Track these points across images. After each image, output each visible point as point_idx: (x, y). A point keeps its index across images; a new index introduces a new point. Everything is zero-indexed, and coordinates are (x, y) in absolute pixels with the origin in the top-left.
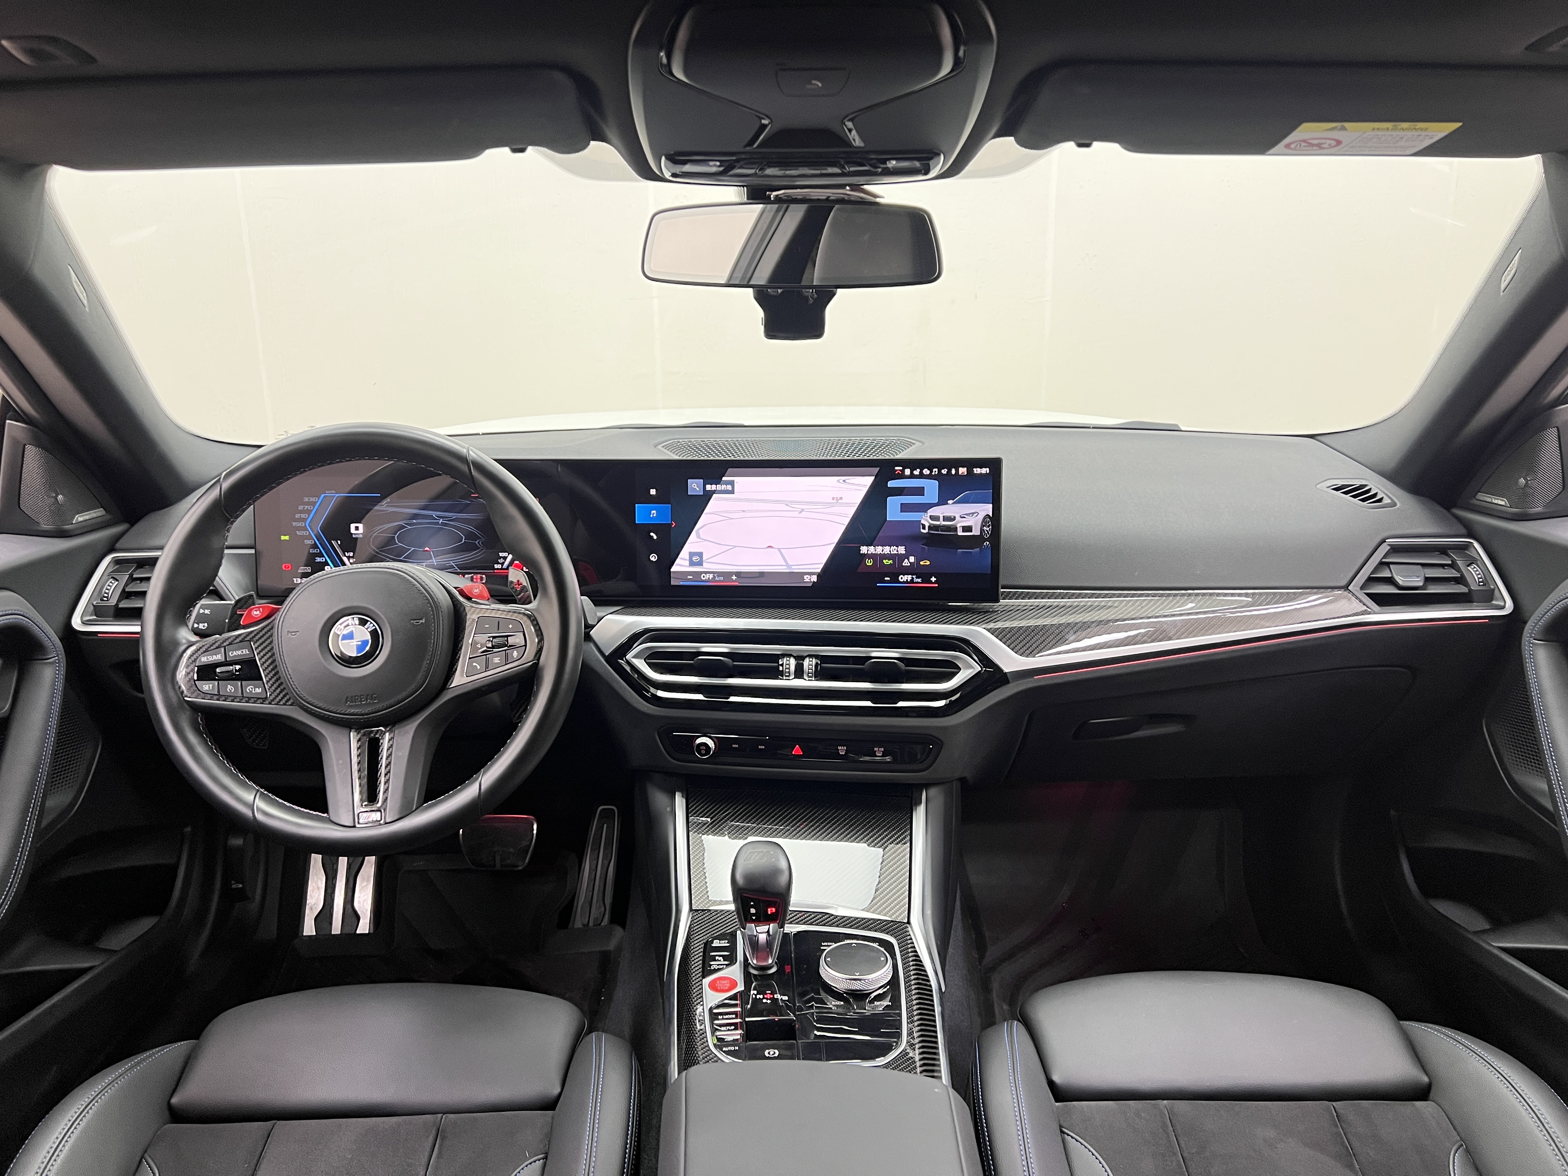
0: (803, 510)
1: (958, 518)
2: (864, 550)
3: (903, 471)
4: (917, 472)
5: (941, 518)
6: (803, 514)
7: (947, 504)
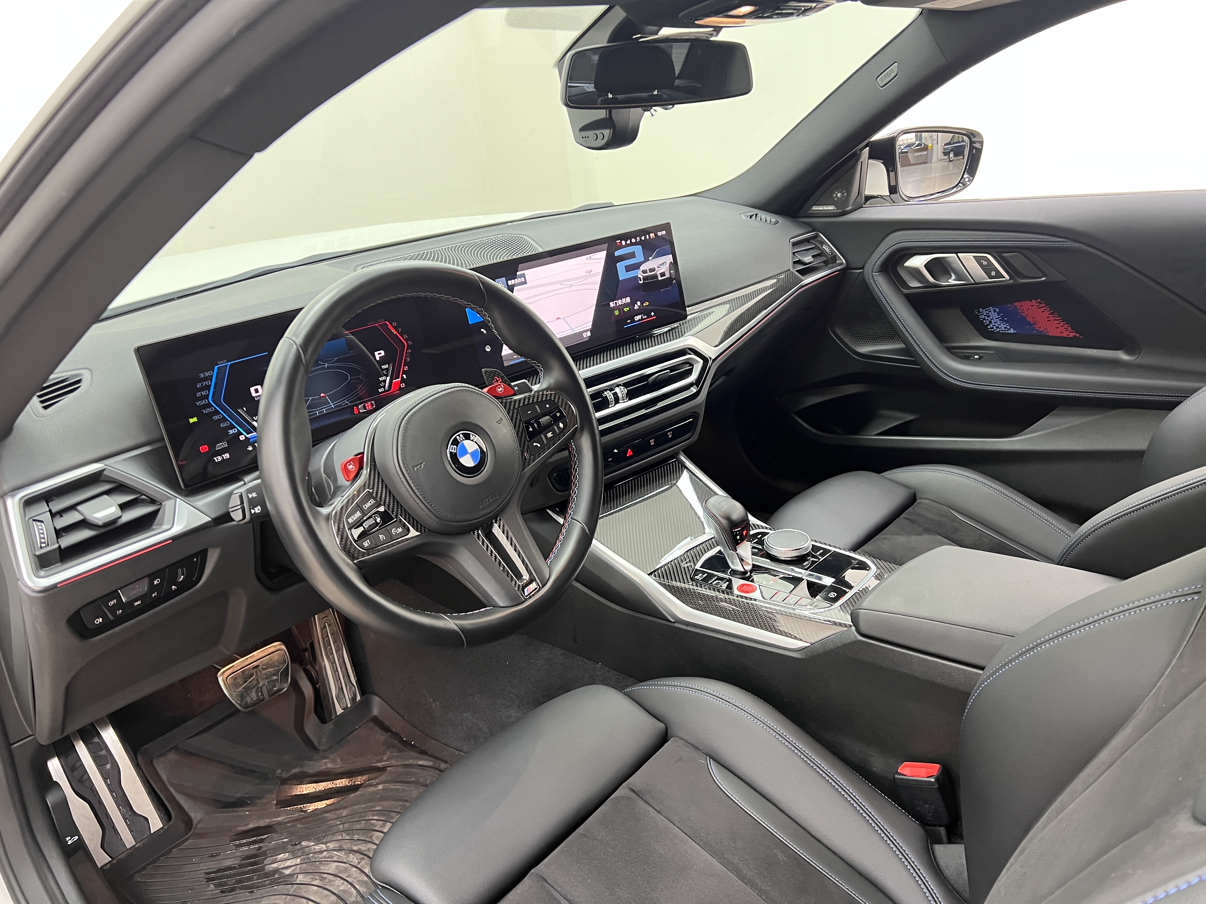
0: (571, 285)
1: (657, 269)
2: (612, 304)
3: (620, 243)
4: (628, 242)
5: (648, 271)
6: (573, 288)
7: (649, 260)
